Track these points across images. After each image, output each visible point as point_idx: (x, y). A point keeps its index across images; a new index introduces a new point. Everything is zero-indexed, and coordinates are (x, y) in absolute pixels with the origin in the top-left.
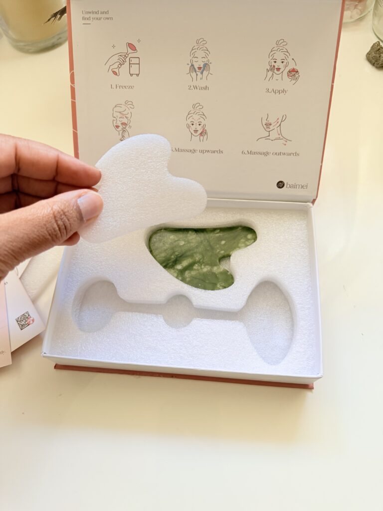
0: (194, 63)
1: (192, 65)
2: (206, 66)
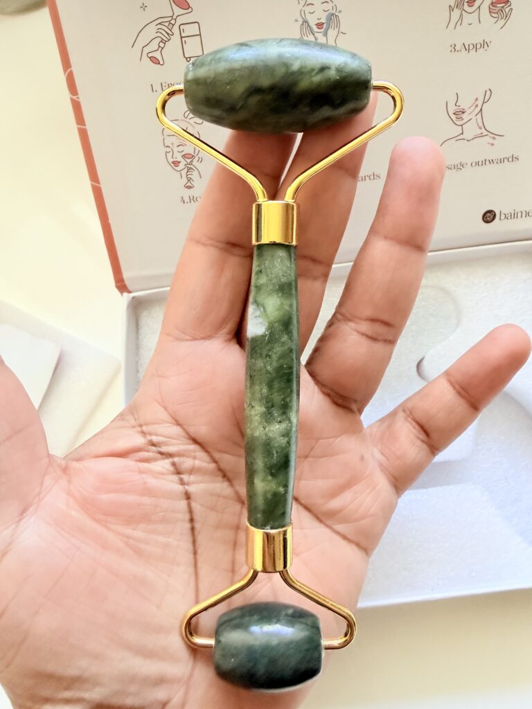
0: (309, 17)
1: (305, 21)
2: (333, 18)
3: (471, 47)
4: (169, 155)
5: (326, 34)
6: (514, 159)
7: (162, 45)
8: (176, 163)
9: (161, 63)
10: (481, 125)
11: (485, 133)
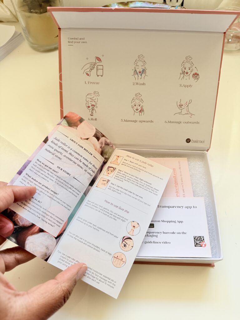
2: (144, 71)
3: (186, 86)
4: (87, 104)
5: (141, 75)
6: (198, 123)
7: (91, 70)
8: (89, 107)
9: (90, 75)
10: (188, 110)
11: (189, 113)
